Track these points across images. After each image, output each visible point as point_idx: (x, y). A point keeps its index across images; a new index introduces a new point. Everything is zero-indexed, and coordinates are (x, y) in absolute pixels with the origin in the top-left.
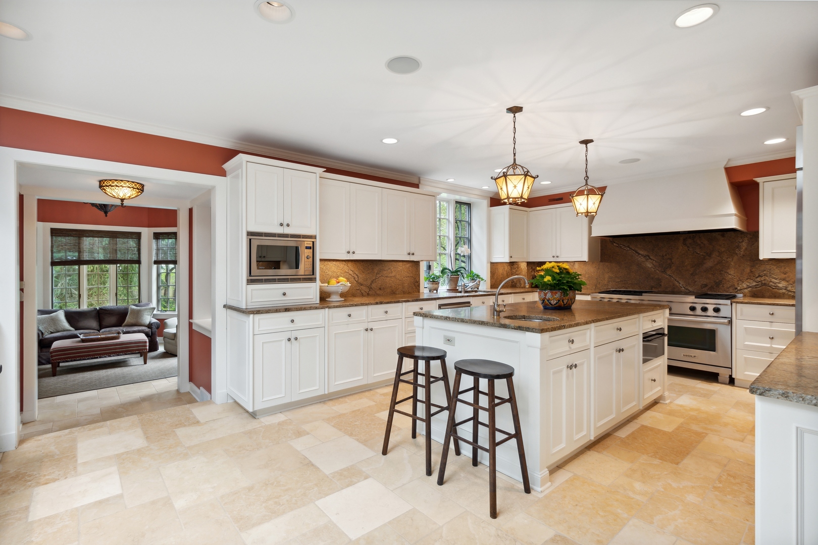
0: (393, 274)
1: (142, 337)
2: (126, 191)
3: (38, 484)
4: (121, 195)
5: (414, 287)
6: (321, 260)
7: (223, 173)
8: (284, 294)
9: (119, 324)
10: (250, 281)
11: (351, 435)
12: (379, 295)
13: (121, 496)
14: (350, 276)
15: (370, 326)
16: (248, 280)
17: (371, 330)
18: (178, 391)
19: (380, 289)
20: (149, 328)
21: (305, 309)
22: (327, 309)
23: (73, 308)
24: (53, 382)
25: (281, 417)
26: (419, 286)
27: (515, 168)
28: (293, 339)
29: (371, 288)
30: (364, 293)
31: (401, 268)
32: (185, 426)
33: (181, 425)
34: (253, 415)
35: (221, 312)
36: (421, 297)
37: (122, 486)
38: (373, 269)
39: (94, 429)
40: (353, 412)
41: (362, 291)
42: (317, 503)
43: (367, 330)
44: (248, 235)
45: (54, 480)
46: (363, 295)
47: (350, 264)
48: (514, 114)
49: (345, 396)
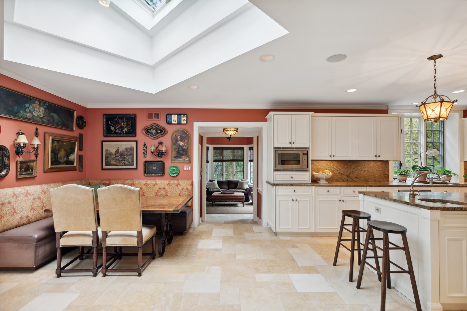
0: (367, 169)
1: (243, 194)
2: (232, 132)
3: (201, 239)
4: (230, 134)
5: (384, 178)
6: (312, 160)
7: (266, 121)
8: (292, 178)
9: (235, 188)
10: (275, 171)
11: (320, 254)
12: (355, 181)
13: (221, 249)
14: (335, 169)
15: (342, 199)
16: (274, 170)
17: (343, 201)
18: (253, 220)
19: (356, 178)
20: (246, 191)
21: (301, 186)
22: (314, 187)
23: (220, 179)
24: (212, 208)
25: (289, 238)
26: (388, 177)
27: (436, 97)
28: (295, 200)
29: (349, 177)
30: (344, 180)
31: (373, 165)
32: (248, 232)
33: (247, 231)
34: (276, 234)
35: (265, 185)
36: (390, 184)
37: (222, 246)
38: (351, 165)
39: (219, 226)
40: (327, 244)
41: (343, 179)
42: (289, 274)
43: (340, 201)
44: (274, 149)
45: (205, 239)
46: (343, 181)
47: (334, 162)
48: (435, 61)
49: (326, 236)
